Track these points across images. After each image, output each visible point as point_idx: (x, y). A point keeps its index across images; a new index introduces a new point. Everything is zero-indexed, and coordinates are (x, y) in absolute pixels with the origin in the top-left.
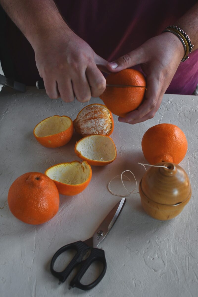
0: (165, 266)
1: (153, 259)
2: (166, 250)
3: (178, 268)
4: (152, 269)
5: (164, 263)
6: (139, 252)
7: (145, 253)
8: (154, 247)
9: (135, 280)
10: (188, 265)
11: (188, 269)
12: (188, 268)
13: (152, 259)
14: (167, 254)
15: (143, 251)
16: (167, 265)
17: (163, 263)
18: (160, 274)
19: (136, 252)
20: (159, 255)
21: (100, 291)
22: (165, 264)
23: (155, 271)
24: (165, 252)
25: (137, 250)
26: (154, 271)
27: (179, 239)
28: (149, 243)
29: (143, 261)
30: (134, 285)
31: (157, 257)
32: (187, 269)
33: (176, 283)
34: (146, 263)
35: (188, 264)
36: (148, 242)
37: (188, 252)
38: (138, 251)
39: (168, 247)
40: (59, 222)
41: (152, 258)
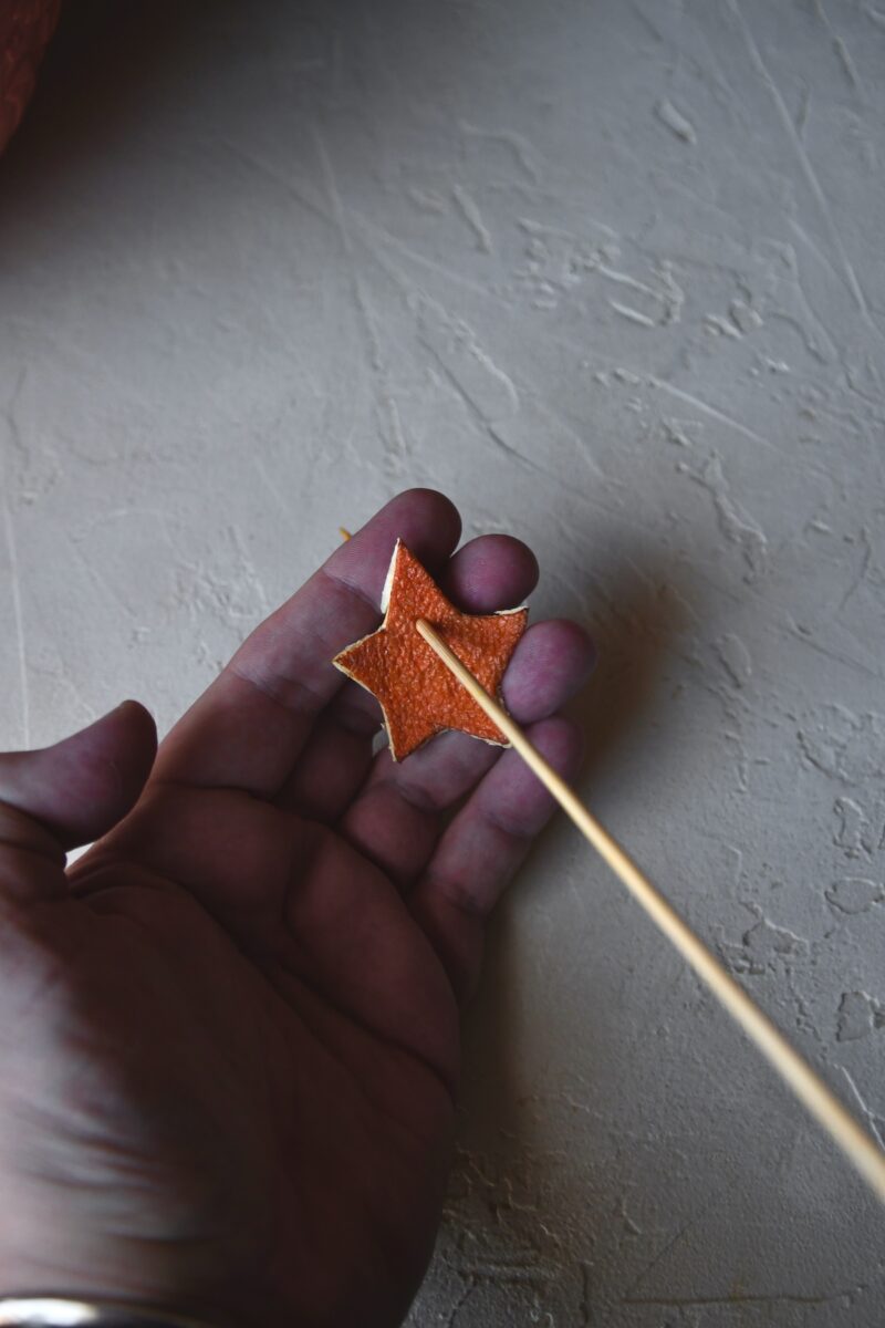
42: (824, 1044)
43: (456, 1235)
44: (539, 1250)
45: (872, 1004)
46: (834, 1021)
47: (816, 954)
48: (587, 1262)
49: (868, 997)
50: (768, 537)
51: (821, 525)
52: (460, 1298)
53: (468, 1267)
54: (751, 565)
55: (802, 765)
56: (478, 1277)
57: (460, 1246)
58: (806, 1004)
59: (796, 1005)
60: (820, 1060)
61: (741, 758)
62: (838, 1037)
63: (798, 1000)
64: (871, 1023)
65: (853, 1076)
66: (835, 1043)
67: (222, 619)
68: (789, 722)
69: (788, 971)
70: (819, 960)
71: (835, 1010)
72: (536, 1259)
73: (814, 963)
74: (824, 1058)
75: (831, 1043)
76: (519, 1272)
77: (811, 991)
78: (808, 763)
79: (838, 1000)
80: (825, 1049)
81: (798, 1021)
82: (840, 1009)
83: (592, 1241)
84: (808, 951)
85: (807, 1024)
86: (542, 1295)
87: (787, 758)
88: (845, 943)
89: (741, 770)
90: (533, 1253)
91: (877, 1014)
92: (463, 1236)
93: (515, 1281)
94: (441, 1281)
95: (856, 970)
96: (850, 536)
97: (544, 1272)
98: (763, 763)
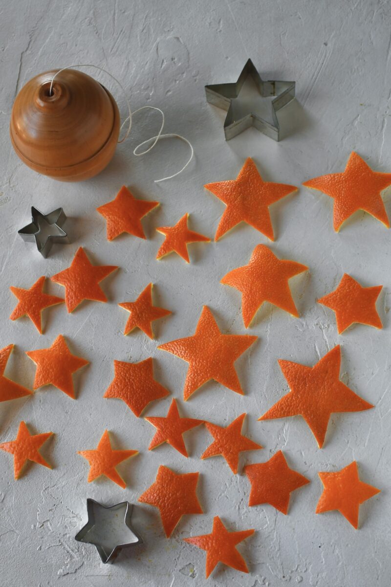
0: (158, 43)
1: (172, 59)
2: (143, 72)
3: (137, 36)
4: (182, 42)
5: (157, 49)
6: (193, 77)
7: (183, 73)
8: (162, 81)
9: (217, 30)
10: (120, 38)
11: (122, 31)
12: (120, 33)
13: (174, 59)
14: (145, 63)
15: (184, 77)
16: (154, 45)
17: (159, 49)
18: (172, 33)
19: (197, 77)
20: (160, 65)
21: (282, 22)
22: (157, 46)
23: (178, 39)
24: (146, 68)
25: (195, 80)
26: (181, 39)
27: (112, 86)
28: (168, 89)
29: (191, 59)
30: (221, 22)
31: (165, 61)
32: (124, 32)
33: (151, 14)
34: (189, 54)
35: (118, 40)
36: (170, 93)
37: (107, 60)
38: (195, 78)
39: (137, 77)
40: (329, 169)
41: (174, 62)
42: (176, 569)
43: (65, 532)
44: (78, 551)
45: (194, 571)
46: (182, 566)
47: (194, 549)
48: (85, 563)
49: (195, 569)
50: (287, 444)
51: (303, 453)
52: (55, 545)
53: (62, 541)
54: (275, 448)
55: (235, 507)
56: (62, 544)
57: (64, 535)
58: (181, 558)
59: (178, 556)
60: (171, 571)
61: (224, 492)
62: (180, 571)
63: (180, 555)
64: (190, 574)
65: (174, 581)
66: (178, 571)
67: (141, 347)
68: (243, 494)
69: (184, 547)
70: (193, 551)
71: (185, 564)
72: (76, 552)
73: (191, 551)
74: (172, 571)
75: (177, 570)
76: (71, 551)
77: (184, 556)
78: (237, 508)
79: (188, 563)
80: (175, 570)
81: (175, 560)
82: (186, 565)
83: (90, 559)
84: (193, 547)
85: (176, 562)
86: (71, 560)
87: (234, 502)
88: (202, 553)
89: (221, 495)
90: (77, 551)
91: (193, 574)
92: (66, 534)
93: (68, 552)
94: (54, 538)
95: (198, 561)
96: (307, 462)
97: (75, 556)
98: (228, 498)
